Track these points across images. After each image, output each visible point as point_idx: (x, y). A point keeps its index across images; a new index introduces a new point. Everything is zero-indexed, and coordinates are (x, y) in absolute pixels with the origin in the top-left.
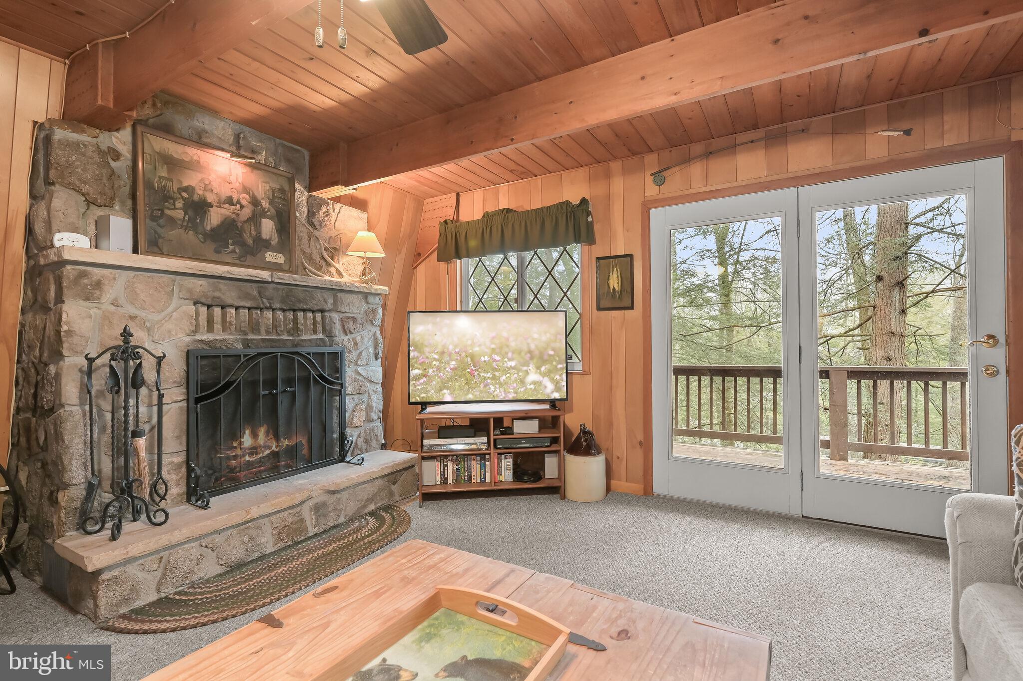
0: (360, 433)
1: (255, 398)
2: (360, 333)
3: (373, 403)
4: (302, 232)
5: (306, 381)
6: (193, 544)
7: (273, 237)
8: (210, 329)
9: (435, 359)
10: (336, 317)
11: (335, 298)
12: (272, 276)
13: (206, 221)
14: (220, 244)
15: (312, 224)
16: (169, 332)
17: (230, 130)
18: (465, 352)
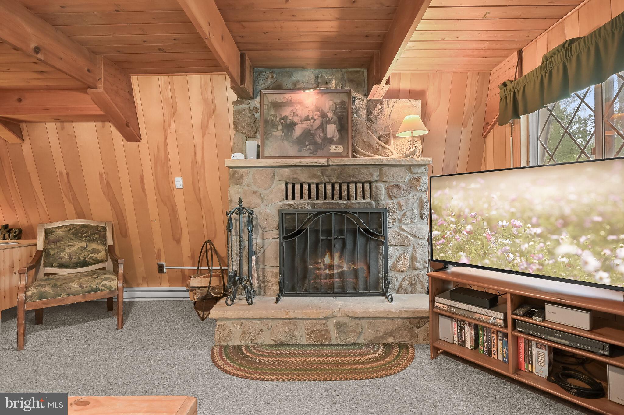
0: (405, 277)
1: (317, 242)
2: (405, 198)
3: (417, 255)
4: (362, 128)
5: (354, 233)
6: (258, 322)
7: (335, 135)
8: (294, 198)
9: (452, 222)
10: (382, 186)
11: (381, 171)
12: (328, 161)
13: (293, 134)
14: (301, 146)
15: (370, 120)
16: (272, 199)
17: (312, 75)
18: (481, 215)
